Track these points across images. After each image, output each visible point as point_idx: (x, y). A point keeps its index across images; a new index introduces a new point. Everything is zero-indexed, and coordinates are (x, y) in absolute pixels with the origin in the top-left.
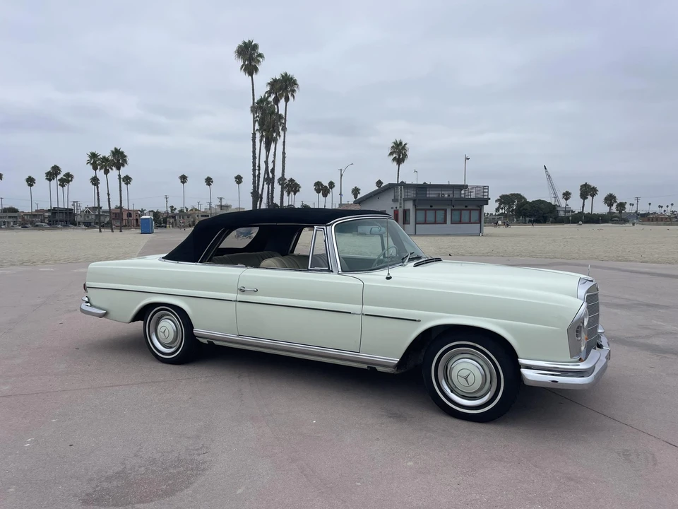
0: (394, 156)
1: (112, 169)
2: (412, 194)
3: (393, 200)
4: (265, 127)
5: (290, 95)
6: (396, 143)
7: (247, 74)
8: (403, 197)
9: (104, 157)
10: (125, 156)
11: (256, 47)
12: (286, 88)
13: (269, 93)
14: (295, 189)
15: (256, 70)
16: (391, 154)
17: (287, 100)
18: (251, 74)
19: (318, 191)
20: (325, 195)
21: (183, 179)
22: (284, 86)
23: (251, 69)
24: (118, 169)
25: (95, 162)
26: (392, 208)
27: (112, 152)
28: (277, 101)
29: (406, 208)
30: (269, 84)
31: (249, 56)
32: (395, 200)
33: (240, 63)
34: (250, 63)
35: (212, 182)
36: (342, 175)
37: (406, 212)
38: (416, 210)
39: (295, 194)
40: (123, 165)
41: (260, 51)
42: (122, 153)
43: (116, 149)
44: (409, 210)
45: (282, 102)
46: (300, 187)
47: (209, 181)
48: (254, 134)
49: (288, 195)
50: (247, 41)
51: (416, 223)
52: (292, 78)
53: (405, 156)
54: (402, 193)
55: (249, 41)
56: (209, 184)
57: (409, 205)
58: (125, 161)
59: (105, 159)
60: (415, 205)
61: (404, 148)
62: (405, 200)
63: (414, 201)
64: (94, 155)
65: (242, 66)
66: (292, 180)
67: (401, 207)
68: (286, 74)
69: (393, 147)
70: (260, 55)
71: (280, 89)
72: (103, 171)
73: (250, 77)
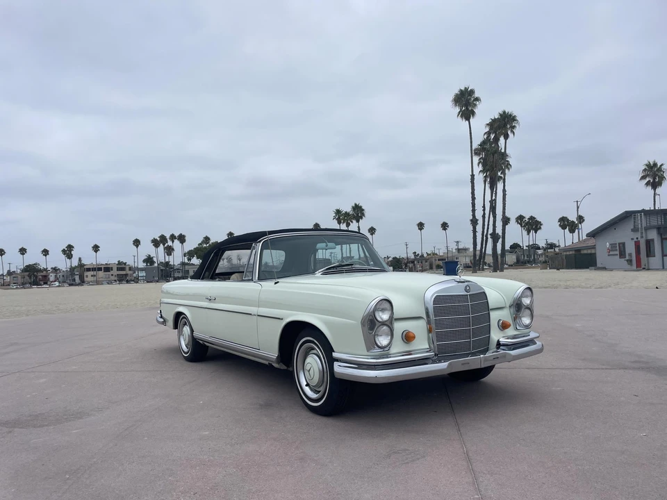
0: (647, 179)
1: (352, 222)
2: (655, 221)
3: (633, 230)
4: (487, 167)
5: (509, 132)
6: (648, 165)
7: (464, 120)
8: (644, 225)
9: (346, 212)
10: (363, 210)
11: (472, 92)
12: (505, 126)
13: (489, 133)
14: (536, 226)
15: (473, 113)
16: (643, 178)
17: (506, 137)
18: (468, 119)
19: (563, 227)
20: (572, 231)
21: (421, 226)
22: (503, 124)
23: (467, 114)
24: (358, 221)
25: (339, 218)
26: (632, 239)
27: (353, 207)
28: (497, 140)
29: (650, 237)
30: (487, 124)
31: (466, 102)
32: (635, 230)
33: (457, 110)
34: (467, 109)
35: (448, 226)
36: (578, 208)
37: (649, 243)
38: (662, 240)
39: (536, 232)
40: (362, 218)
41: (476, 95)
42: (361, 207)
43: (355, 204)
44: (653, 240)
45: (502, 139)
46: (541, 225)
47: (445, 226)
48: (473, 176)
49: (528, 234)
50: (463, 89)
51: (663, 255)
52: (511, 115)
53: (662, 178)
54: (643, 222)
55: (466, 88)
56: (445, 229)
57: (653, 235)
58: (363, 214)
59: (347, 214)
60: (660, 234)
61: (660, 169)
62: (647, 229)
63: (659, 229)
64: (338, 212)
65: (459, 112)
66: (532, 218)
67: (642, 237)
68: (504, 112)
69: (645, 170)
70: (477, 99)
71: (499, 127)
72: (345, 224)
73: (467, 122)
